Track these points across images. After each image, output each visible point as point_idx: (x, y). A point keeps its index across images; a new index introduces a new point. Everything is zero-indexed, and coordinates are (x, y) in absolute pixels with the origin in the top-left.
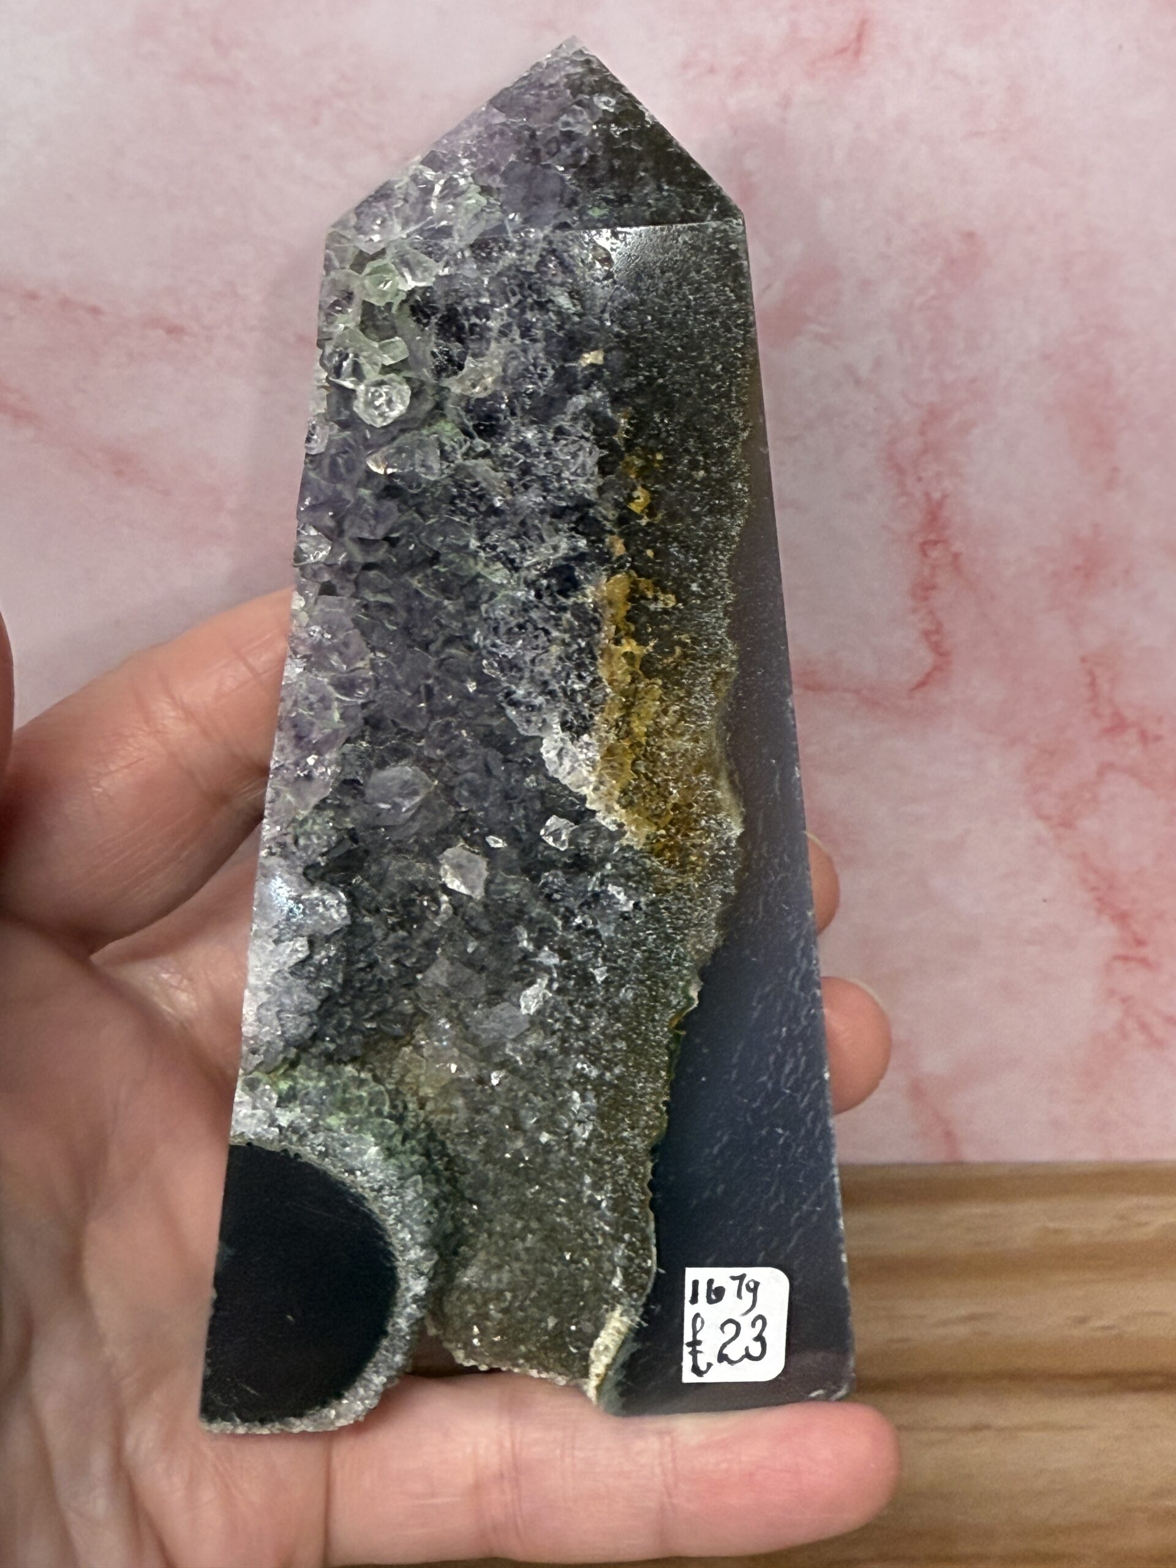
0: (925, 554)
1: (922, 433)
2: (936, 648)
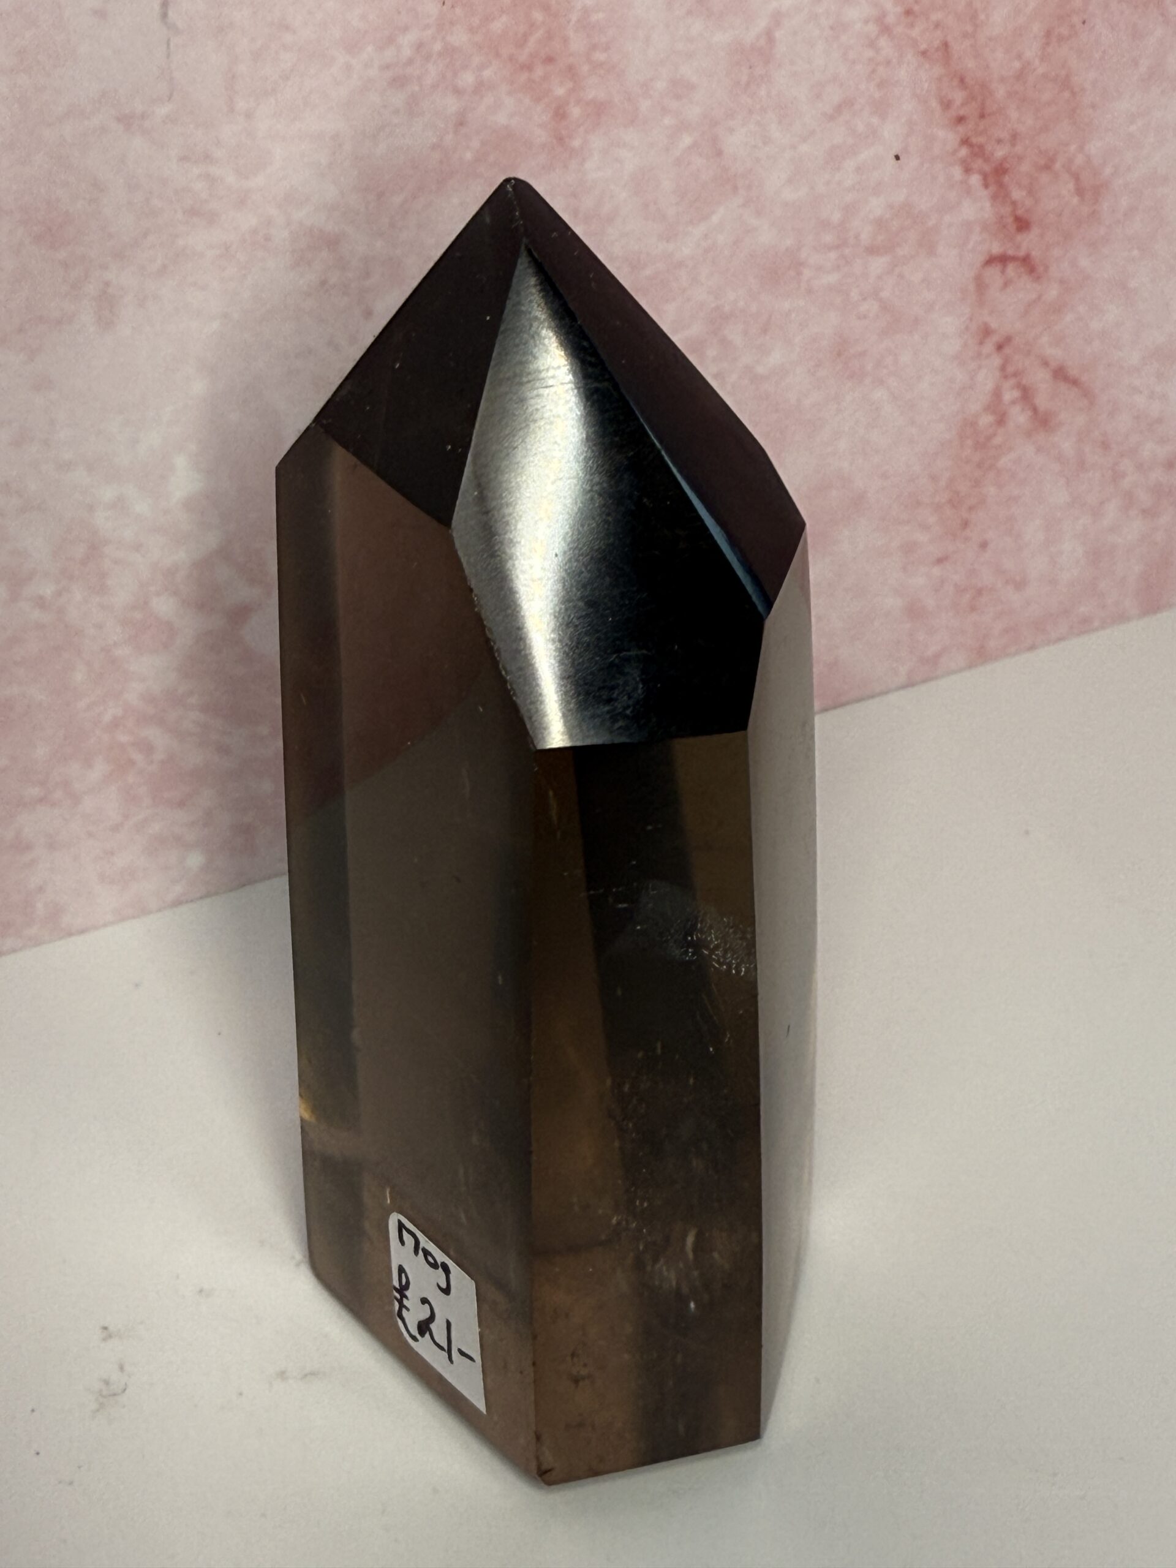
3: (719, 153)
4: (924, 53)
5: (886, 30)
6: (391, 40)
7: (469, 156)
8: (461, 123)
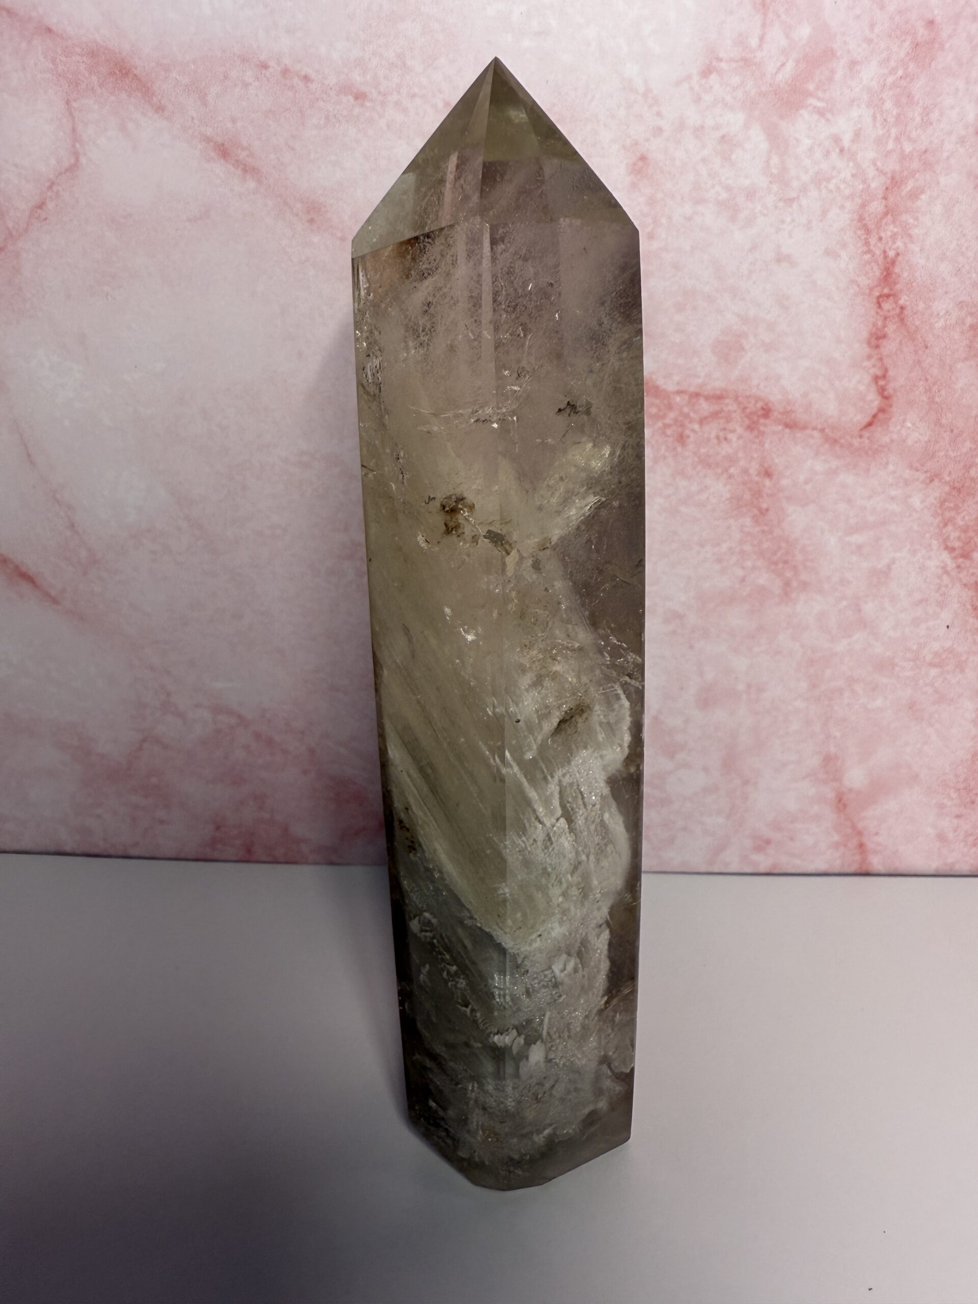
0: (879, 306)
1: (885, 198)
2: (883, 393)
3: (859, 610)
4: (965, 585)
5: (946, 572)
6: (718, 545)
7: (744, 594)
8: (743, 580)
